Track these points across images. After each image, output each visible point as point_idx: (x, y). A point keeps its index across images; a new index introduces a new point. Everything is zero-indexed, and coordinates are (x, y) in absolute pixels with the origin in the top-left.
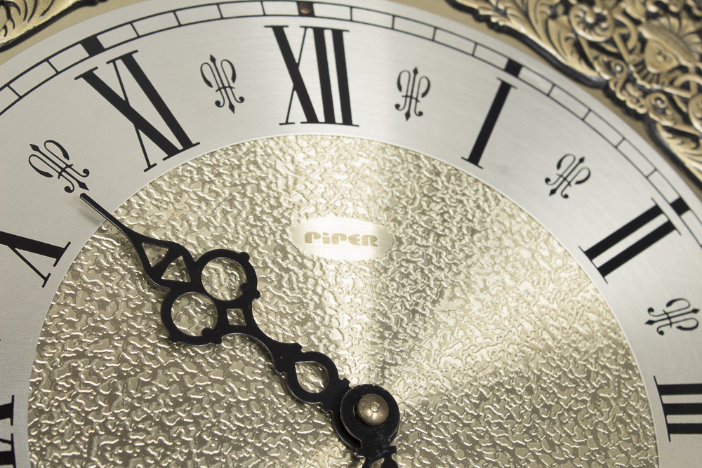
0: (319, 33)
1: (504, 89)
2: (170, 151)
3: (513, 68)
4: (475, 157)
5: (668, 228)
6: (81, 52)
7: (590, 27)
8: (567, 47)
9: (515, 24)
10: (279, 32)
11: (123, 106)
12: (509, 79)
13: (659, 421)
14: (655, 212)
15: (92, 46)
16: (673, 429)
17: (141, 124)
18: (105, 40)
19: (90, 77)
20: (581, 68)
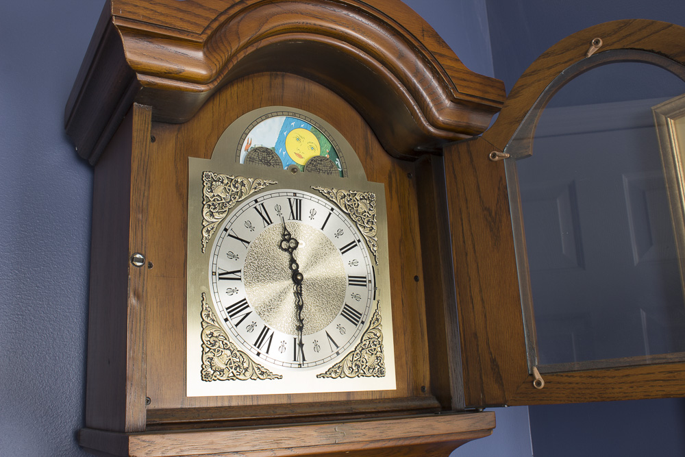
0: (297, 200)
1: (330, 214)
2: (269, 224)
3: (332, 209)
4: (322, 229)
5: (356, 245)
6: (254, 202)
7: (348, 201)
8: (343, 206)
9: (334, 200)
10: (289, 199)
11: (261, 214)
12: (331, 212)
13: (347, 282)
14: (354, 242)
15: (256, 201)
16: (350, 284)
17: (264, 218)
18: (258, 200)
19: (255, 208)
20: (345, 211)
